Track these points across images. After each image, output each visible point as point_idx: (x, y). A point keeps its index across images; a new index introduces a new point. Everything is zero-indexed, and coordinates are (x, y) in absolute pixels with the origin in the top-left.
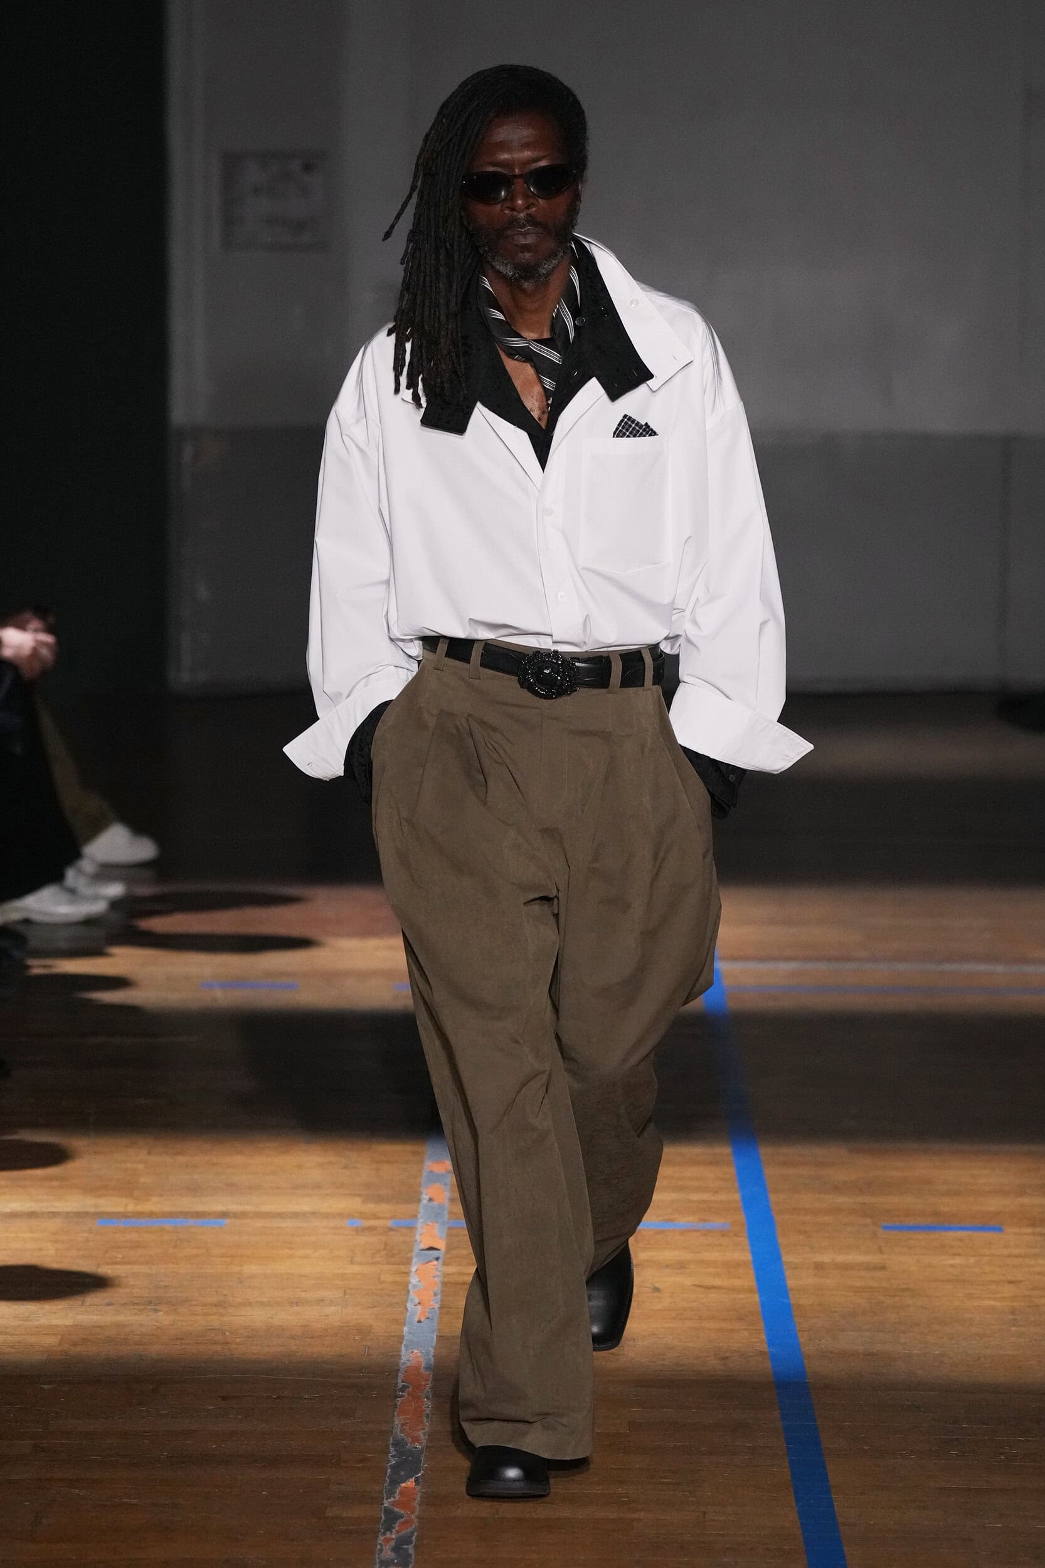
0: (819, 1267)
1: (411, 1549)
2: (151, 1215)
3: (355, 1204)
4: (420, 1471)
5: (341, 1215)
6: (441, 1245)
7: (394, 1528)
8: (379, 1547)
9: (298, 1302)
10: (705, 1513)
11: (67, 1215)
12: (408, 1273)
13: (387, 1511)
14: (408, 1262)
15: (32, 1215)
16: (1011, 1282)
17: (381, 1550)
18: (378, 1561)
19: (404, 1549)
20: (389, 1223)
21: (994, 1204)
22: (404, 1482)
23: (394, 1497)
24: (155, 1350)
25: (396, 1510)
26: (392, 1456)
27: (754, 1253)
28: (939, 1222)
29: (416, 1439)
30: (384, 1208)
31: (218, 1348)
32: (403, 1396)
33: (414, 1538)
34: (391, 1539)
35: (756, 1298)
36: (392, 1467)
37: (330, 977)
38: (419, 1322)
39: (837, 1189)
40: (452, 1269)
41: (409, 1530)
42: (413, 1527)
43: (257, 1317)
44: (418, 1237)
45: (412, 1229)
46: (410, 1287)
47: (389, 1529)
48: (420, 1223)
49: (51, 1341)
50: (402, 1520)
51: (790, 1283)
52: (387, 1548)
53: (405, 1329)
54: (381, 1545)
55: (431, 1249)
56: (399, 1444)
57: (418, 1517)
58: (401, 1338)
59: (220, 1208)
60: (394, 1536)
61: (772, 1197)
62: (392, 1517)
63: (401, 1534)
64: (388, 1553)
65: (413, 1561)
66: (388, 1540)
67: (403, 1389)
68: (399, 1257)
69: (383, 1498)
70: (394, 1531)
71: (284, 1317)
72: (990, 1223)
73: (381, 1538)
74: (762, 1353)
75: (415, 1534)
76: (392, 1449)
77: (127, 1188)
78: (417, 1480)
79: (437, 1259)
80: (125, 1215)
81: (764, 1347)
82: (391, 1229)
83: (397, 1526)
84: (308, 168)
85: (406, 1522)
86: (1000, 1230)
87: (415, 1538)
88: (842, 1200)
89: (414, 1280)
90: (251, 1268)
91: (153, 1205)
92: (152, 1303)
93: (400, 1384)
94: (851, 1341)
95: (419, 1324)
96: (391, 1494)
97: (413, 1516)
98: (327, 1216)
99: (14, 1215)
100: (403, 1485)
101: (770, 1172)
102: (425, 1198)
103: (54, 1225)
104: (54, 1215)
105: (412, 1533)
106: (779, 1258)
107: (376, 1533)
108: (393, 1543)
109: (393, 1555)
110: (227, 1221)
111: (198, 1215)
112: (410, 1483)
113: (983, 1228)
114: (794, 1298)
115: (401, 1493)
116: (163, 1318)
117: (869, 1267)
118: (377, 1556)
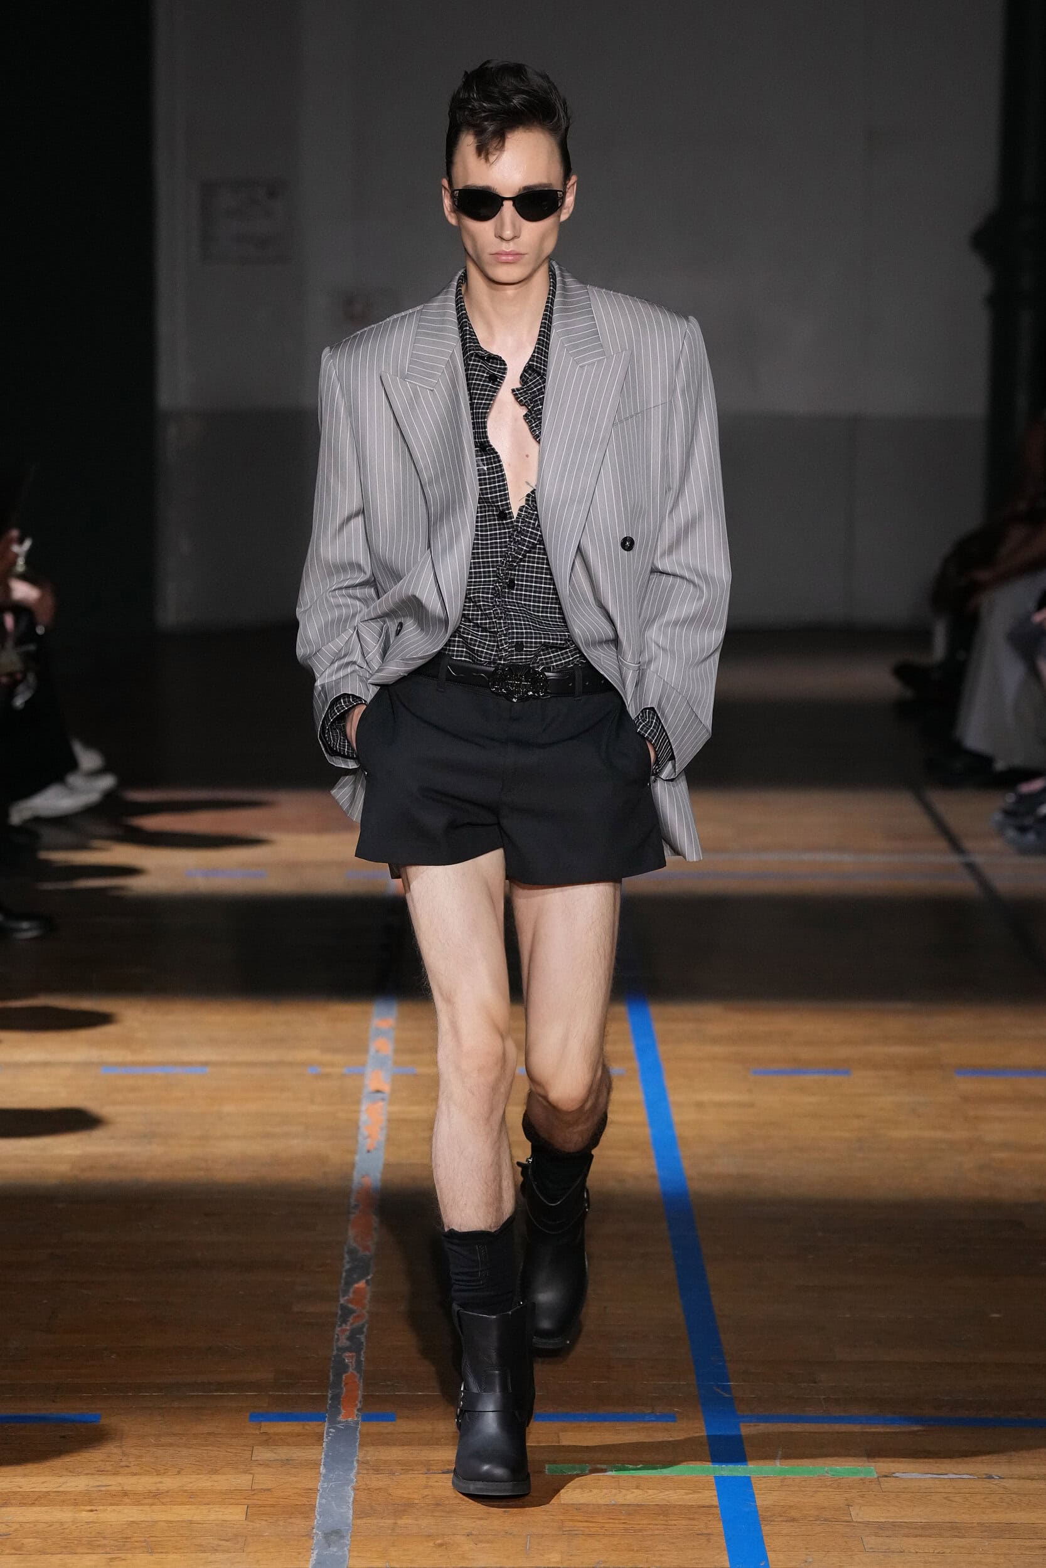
0: (700, 1105)
1: (363, 1338)
2: (145, 1064)
3: (315, 1054)
4: (368, 1274)
5: (304, 1064)
6: (386, 1088)
7: (348, 1321)
8: (336, 1336)
9: (268, 1135)
10: (605, 1308)
11: (76, 1065)
12: (358, 1112)
13: (343, 1307)
14: (358, 1102)
15: (46, 1064)
16: (858, 1117)
17: (338, 1339)
18: (335, 1348)
19: (357, 1338)
20: (344, 1070)
21: (844, 1052)
22: (357, 1281)
23: (349, 1296)
24: (151, 1175)
25: (350, 1306)
26: (348, 1262)
27: (646, 1094)
28: (798, 1067)
29: (367, 1248)
30: (338, 1058)
31: (202, 1173)
32: (354, 1213)
33: (365, 1330)
34: (347, 1330)
35: (647, 1131)
36: (348, 1271)
37: (293, 866)
38: (368, 1151)
39: (715, 1040)
40: (395, 1108)
41: (361, 1323)
42: (364, 1320)
43: (234, 1148)
44: (367, 1082)
45: (362, 1075)
46: (361, 1124)
47: (345, 1321)
48: (369, 1070)
49: (64, 1168)
50: (355, 1315)
51: (677, 1116)
52: (343, 1337)
53: (357, 1158)
54: (338, 1335)
55: (378, 1091)
56: (352, 1252)
57: (368, 1312)
58: (353, 1165)
59: (202, 1057)
60: (348, 1328)
61: (662, 1049)
62: (346, 1313)
63: (355, 1325)
64: (344, 1342)
65: (364, 1348)
66: (344, 1331)
67: (356, 1206)
68: (352, 1098)
69: (338, 1296)
70: (349, 1323)
71: (258, 1148)
72: (842, 1068)
73: (338, 1329)
74: (652, 1177)
75: (366, 1326)
76: (346, 1256)
77: (126, 1042)
78: (367, 1282)
79: (383, 1099)
80: (123, 1064)
81: (655, 1170)
82: (343, 1076)
83: (351, 1319)
84: (272, 194)
85: (358, 1316)
86: (847, 1072)
87: (367, 1329)
88: (718, 1050)
89: (364, 1117)
90: (228, 1108)
91: (148, 1055)
92: (148, 1136)
93: (353, 1202)
94: (725, 1166)
95: (370, 1154)
96: (346, 1292)
97: (364, 1311)
98: (291, 1064)
99: (31, 1065)
100: (356, 1285)
101: (658, 1027)
102: (372, 1049)
103: (66, 1072)
104: (65, 1064)
105: (363, 1326)
106: (664, 1098)
107: (334, 1326)
108: (347, 1333)
109: (348, 1343)
110: (208, 1070)
111: (184, 1064)
112: (361, 1284)
113: (836, 1072)
114: (678, 1131)
115: (354, 1292)
116: (156, 1150)
117: (741, 1105)
118: (334, 1344)
